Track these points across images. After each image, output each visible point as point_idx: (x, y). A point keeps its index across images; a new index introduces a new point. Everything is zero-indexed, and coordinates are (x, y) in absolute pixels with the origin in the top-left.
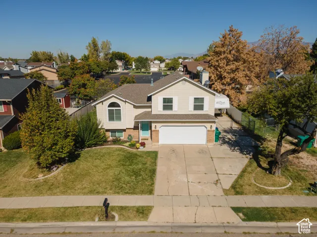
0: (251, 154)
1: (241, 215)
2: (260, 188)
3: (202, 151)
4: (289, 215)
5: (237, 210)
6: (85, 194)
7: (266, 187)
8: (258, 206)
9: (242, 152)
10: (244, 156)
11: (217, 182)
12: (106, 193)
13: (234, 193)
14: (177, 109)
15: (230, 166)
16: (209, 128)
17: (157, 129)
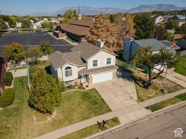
0: (133, 81)
1: (150, 110)
2: (148, 96)
3: (114, 84)
4: (164, 105)
5: (147, 108)
6: (81, 121)
7: (149, 95)
8: (152, 104)
9: (129, 81)
10: (131, 82)
11: (131, 98)
12: (91, 117)
13: (141, 101)
14: (99, 65)
15: (130, 89)
16: (114, 72)
17: (92, 77)
